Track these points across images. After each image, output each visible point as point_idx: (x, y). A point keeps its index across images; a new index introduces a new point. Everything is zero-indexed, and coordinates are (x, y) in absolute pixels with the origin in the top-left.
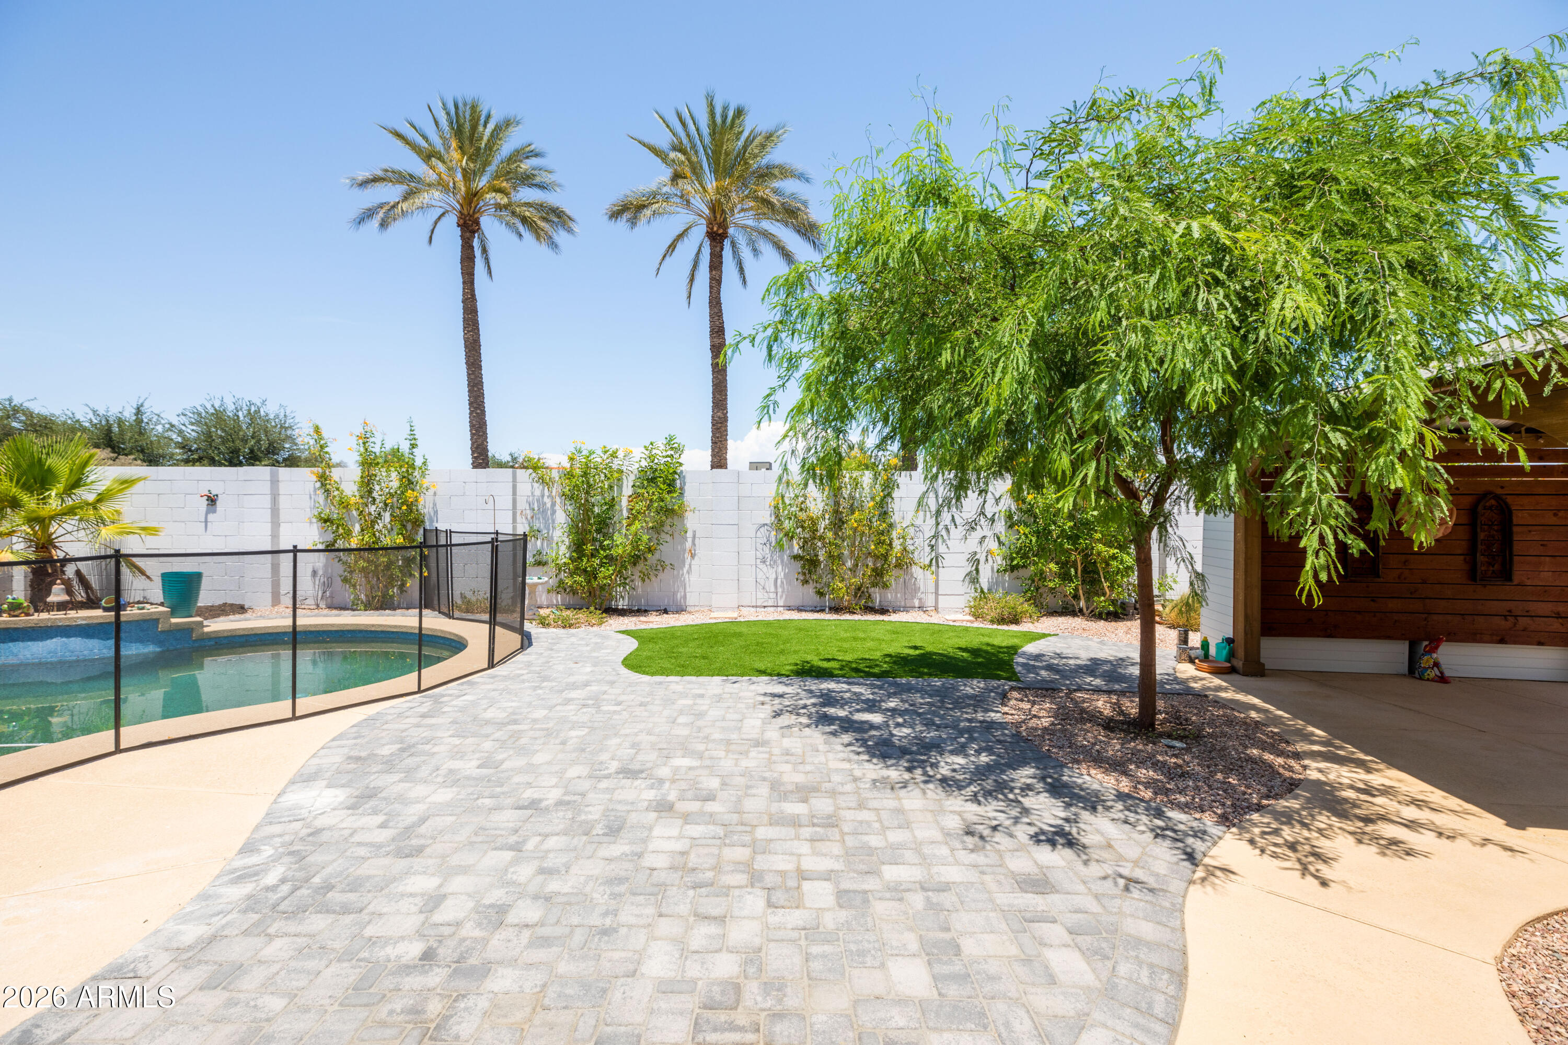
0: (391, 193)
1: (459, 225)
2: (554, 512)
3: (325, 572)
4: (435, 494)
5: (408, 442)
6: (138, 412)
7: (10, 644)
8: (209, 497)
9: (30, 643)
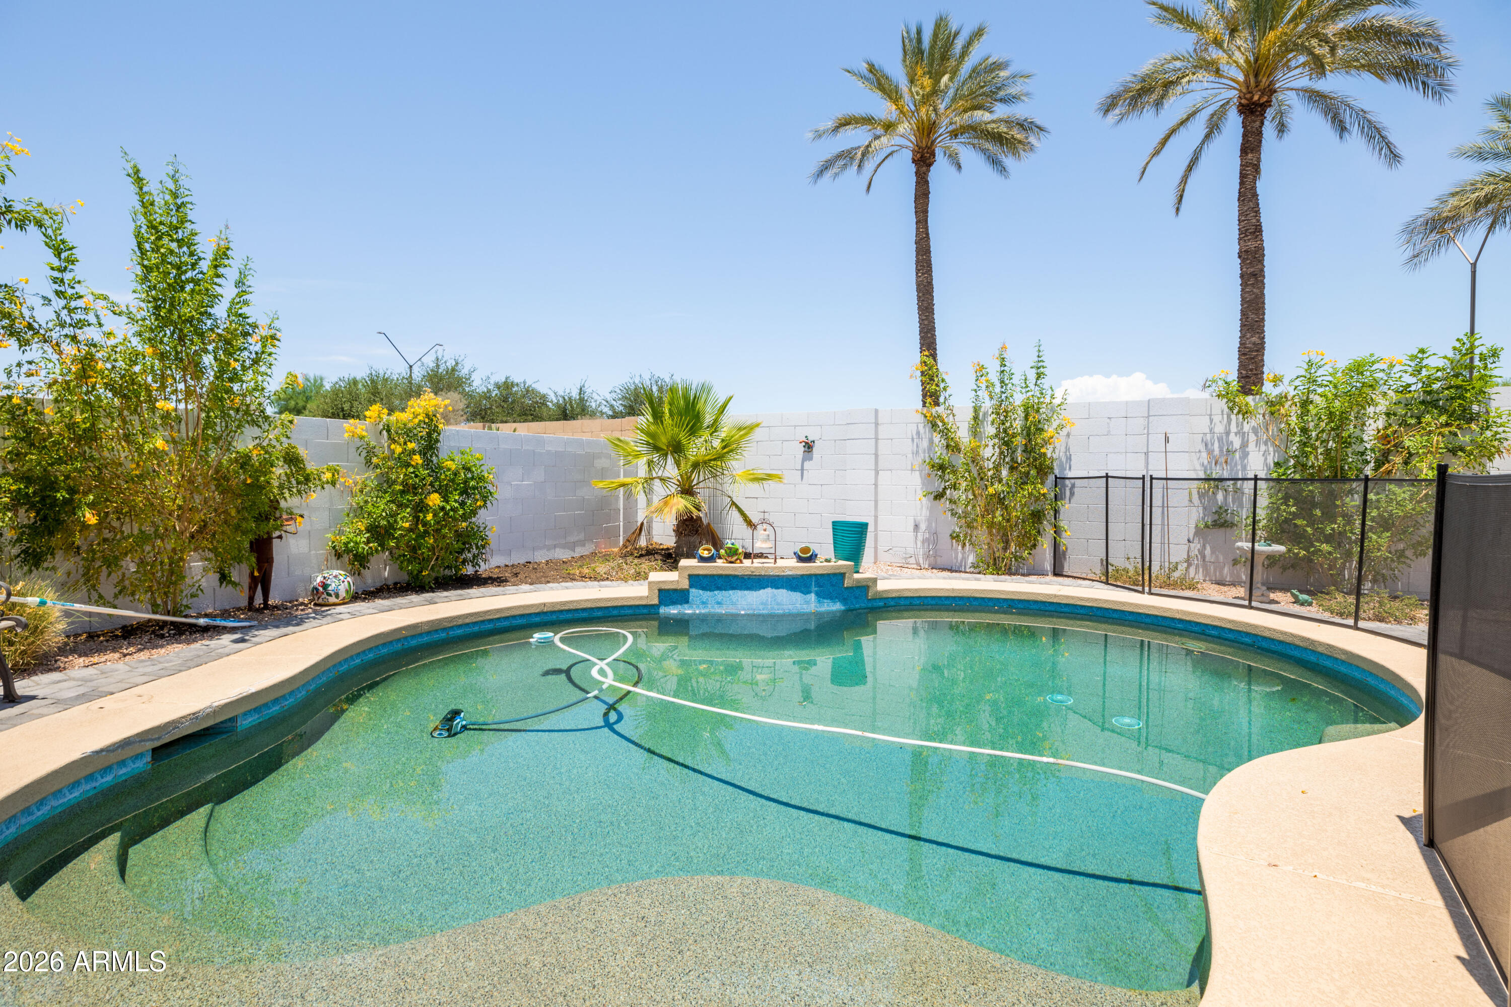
0: (856, 137)
1: (914, 161)
2: (1245, 455)
3: (929, 527)
4: (1068, 435)
5: (1034, 371)
6: (581, 391)
7: (731, 592)
8: (807, 443)
9: (746, 592)
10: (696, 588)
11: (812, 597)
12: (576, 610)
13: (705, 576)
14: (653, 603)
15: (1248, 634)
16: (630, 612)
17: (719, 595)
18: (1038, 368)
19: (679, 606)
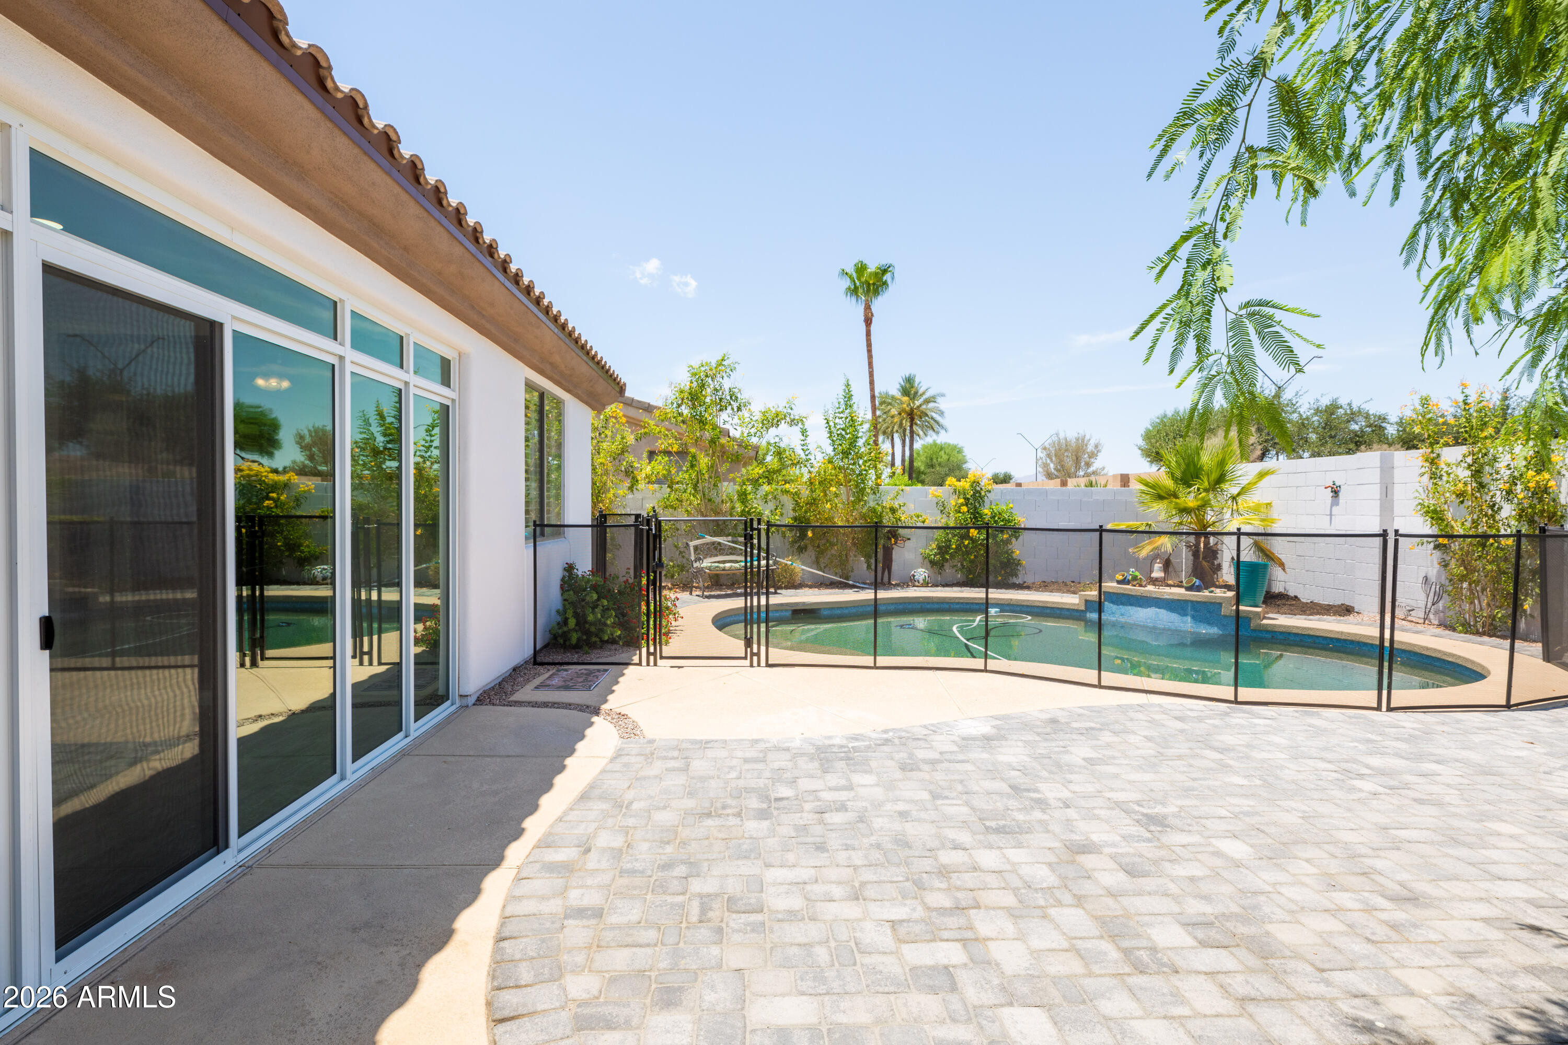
7: (1130, 607)
8: (1333, 488)
9: (1139, 609)
10: (1108, 601)
11: (1189, 619)
13: (1113, 593)
14: (1082, 609)
16: (1067, 613)
17: (1123, 609)
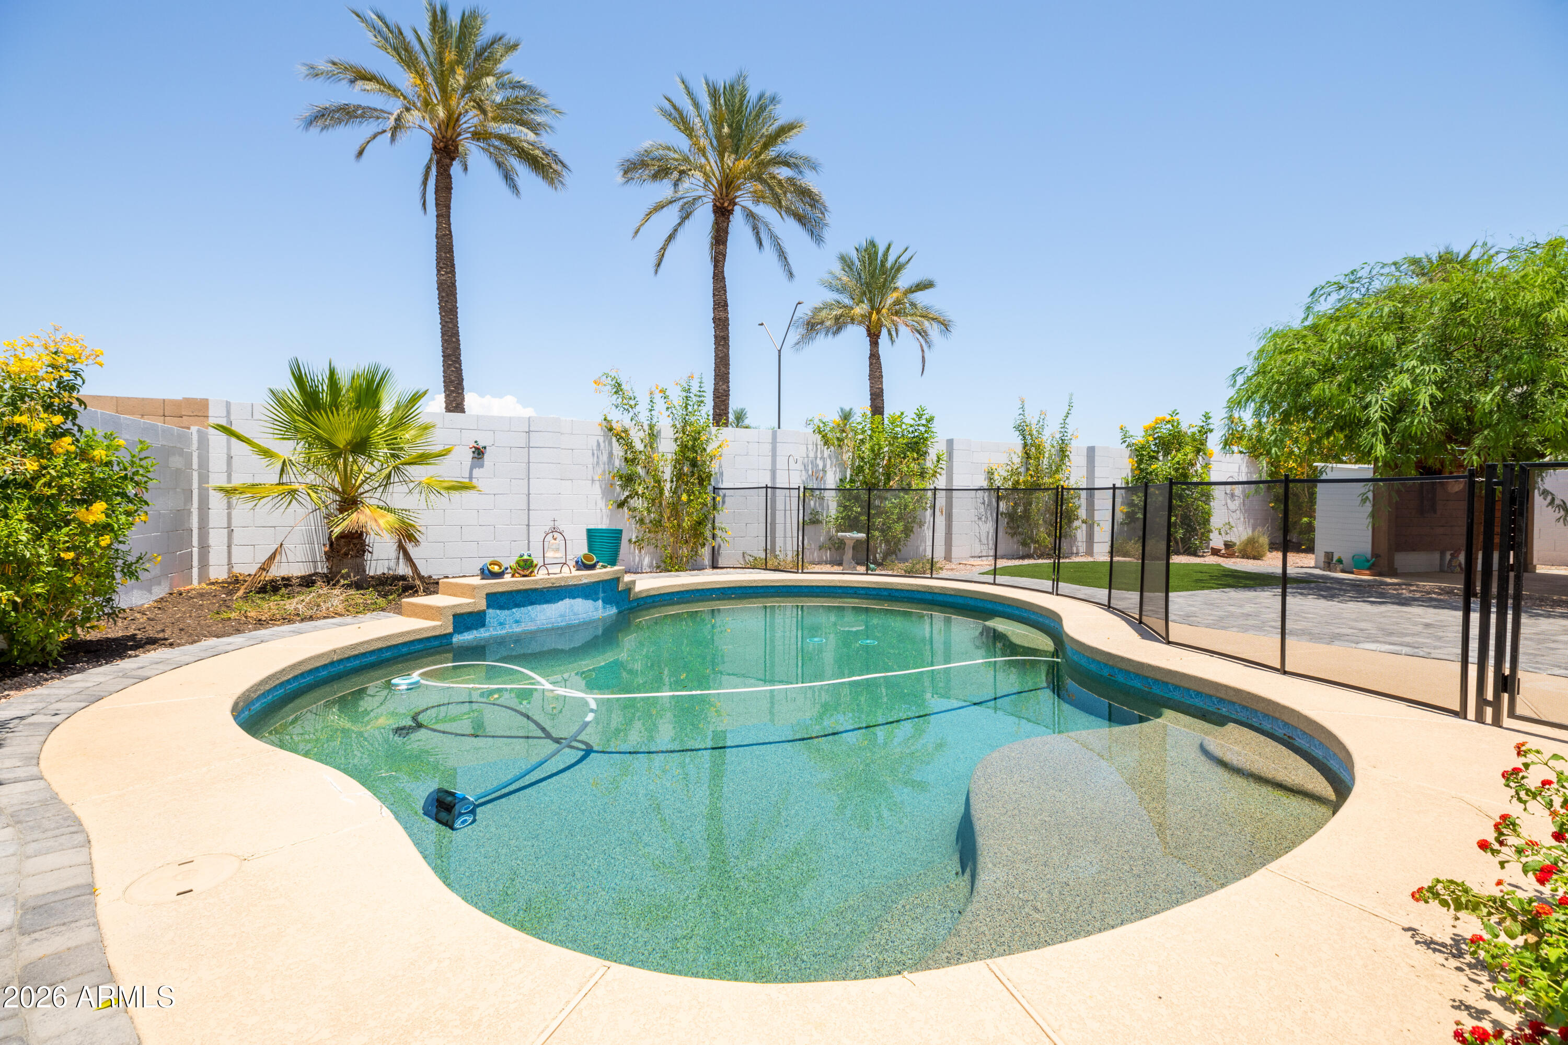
1: (434, 148)
2: (825, 471)
7: (529, 608)
8: (477, 449)
9: (545, 606)
10: (493, 608)
11: (600, 604)
12: (364, 655)
13: (503, 593)
14: (448, 632)
15: (885, 589)
16: (419, 647)
17: (517, 612)
18: (700, 396)
19: (475, 632)
